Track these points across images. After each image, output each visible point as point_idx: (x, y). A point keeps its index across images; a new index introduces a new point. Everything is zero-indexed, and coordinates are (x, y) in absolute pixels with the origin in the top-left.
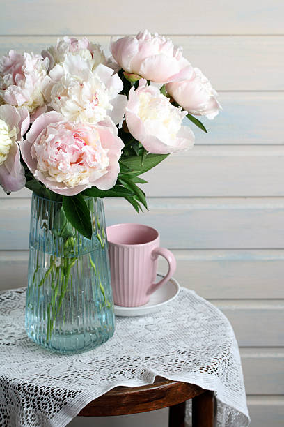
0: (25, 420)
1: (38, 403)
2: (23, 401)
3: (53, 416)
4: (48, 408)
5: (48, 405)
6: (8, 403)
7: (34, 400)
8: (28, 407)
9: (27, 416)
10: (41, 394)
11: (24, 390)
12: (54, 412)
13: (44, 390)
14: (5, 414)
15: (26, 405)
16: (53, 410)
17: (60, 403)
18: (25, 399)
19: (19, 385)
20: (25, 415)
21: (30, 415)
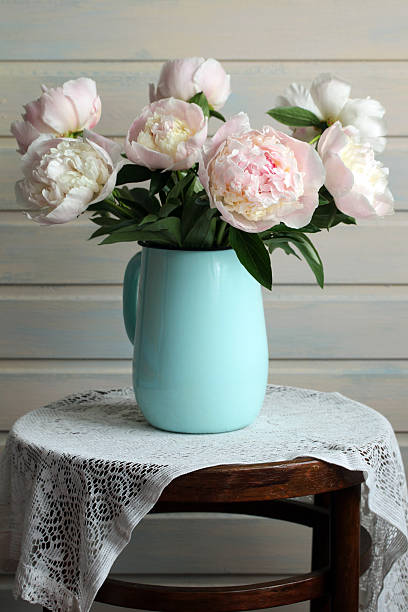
0: (91, 510)
1: (109, 484)
2: (89, 483)
3: (128, 502)
4: (122, 491)
5: (122, 487)
6: (69, 491)
7: (104, 481)
8: (95, 492)
9: (95, 505)
10: (112, 471)
11: (91, 467)
12: (130, 496)
13: (117, 466)
14: (67, 510)
15: (92, 490)
16: (128, 493)
17: (138, 482)
18: (92, 481)
19: (85, 462)
20: (91, 505)
21: (98, 504)
